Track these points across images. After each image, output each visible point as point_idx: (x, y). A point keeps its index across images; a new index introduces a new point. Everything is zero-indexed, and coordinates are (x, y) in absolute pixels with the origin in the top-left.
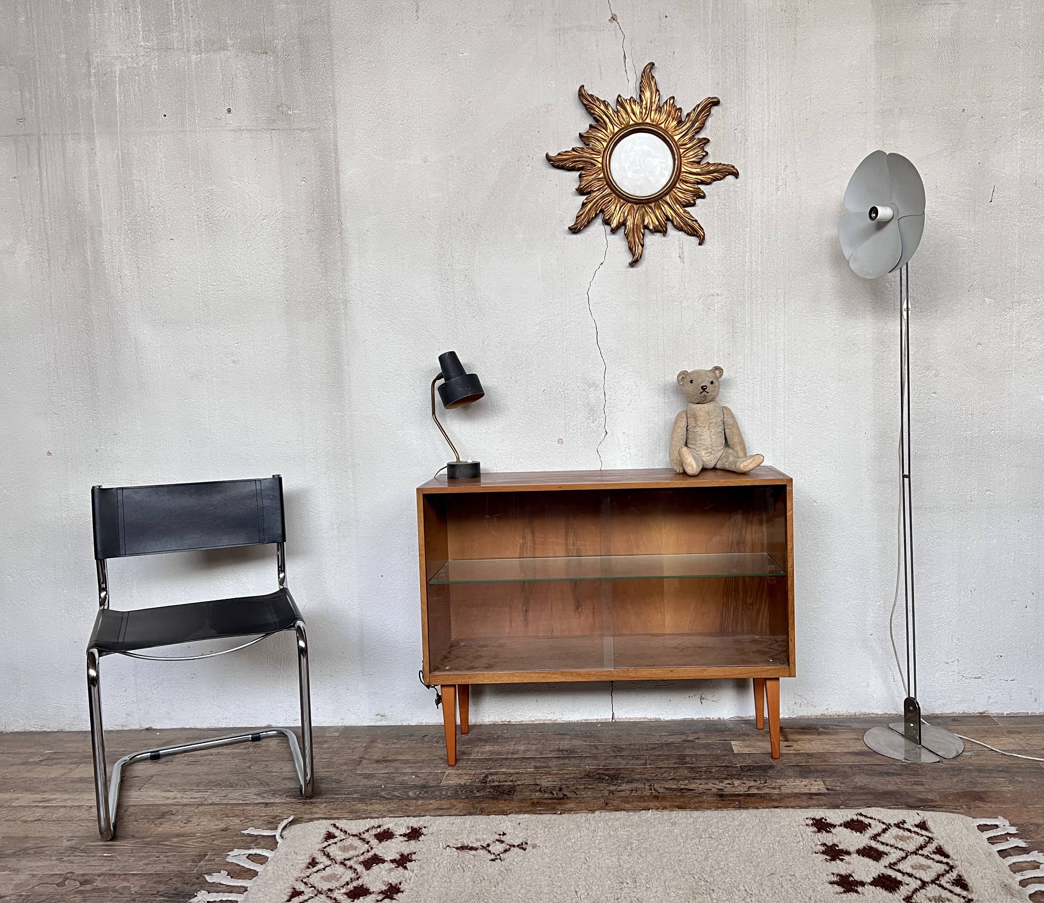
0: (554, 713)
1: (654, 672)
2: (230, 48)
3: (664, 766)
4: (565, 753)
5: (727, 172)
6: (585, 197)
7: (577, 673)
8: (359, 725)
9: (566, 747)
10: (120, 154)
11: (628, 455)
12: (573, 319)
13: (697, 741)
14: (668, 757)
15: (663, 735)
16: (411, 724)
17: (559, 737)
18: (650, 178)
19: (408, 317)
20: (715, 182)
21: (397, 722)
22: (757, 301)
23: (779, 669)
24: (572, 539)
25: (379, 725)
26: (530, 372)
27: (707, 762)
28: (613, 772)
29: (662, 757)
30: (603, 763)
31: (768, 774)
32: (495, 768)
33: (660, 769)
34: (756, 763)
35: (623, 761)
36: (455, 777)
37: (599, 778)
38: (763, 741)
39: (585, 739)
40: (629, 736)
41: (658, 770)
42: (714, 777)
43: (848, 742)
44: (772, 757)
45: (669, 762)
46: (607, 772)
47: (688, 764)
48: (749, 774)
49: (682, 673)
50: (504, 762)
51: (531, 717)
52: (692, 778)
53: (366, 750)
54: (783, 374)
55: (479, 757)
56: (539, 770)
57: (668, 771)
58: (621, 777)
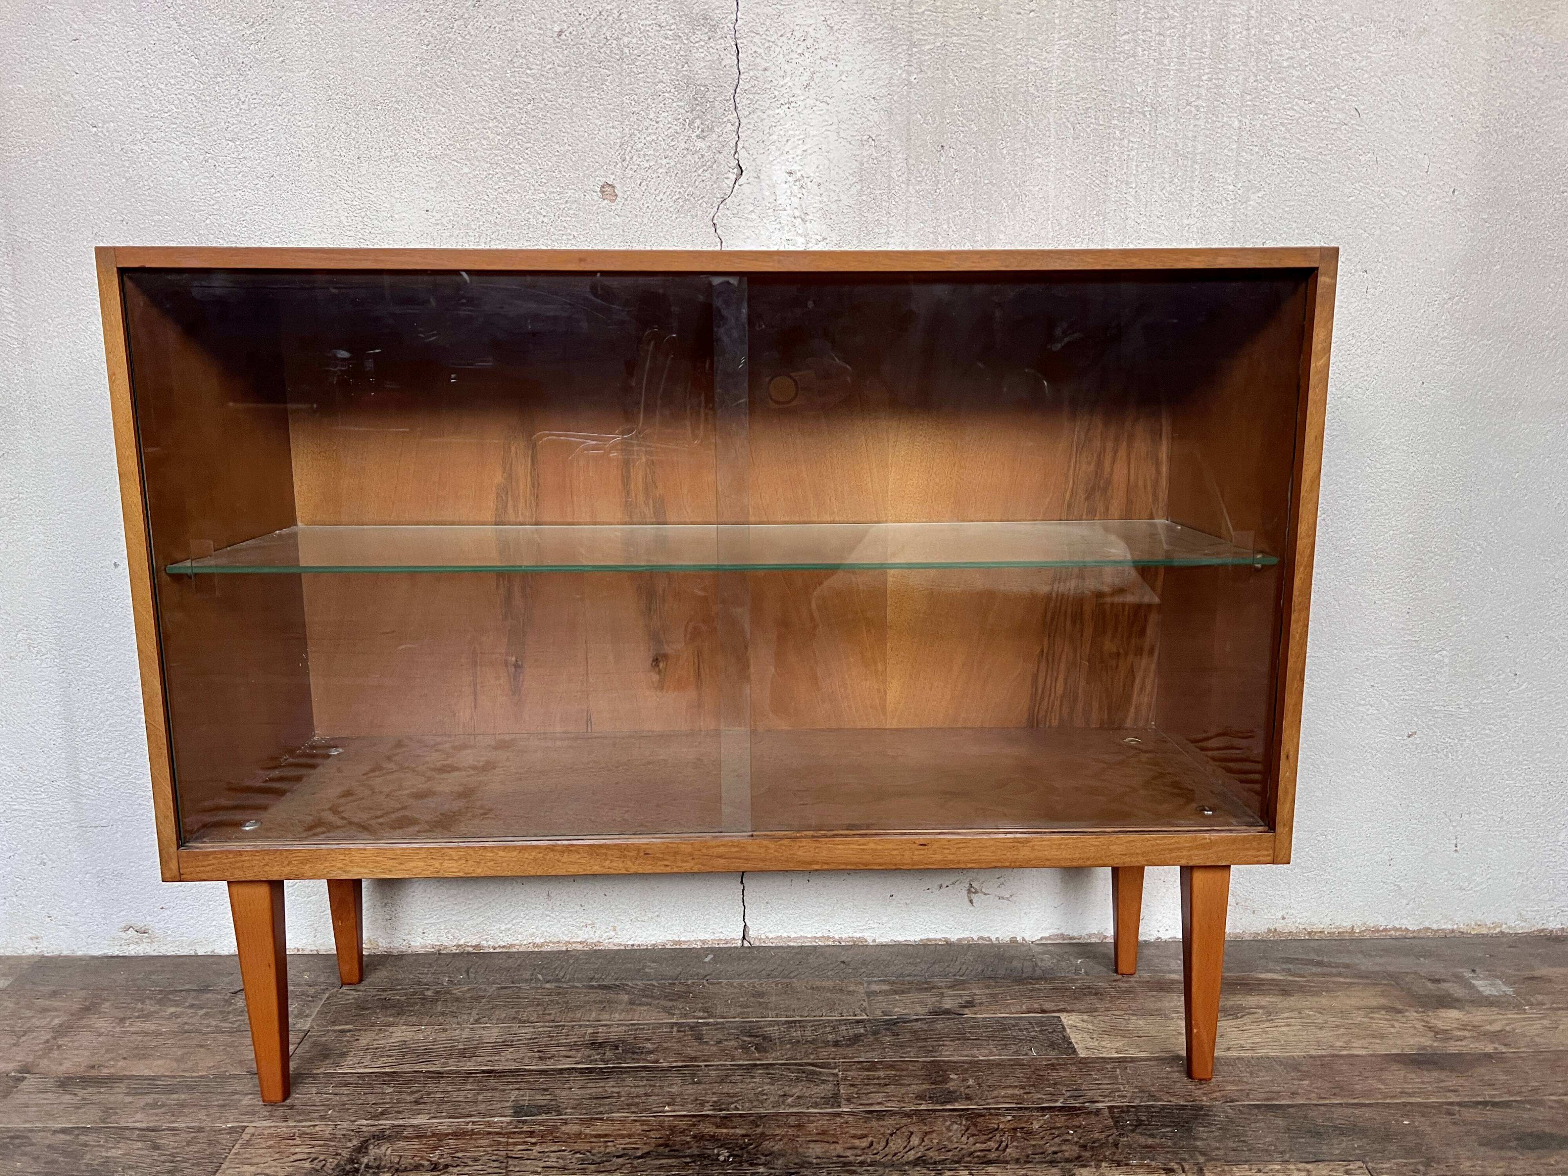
0: (593, 925)
3: (889, 1106)
4: (609, 1054)
8: (79, 953)
9: (616, 1033)
13: (968, 1013)
14: (898, 1073)
15: (875, 993)
17: (601, 995)
23: (1244, 840)
25: (133, 953)
27: (1010, 1091)
28: (743, 1132)
29: (881, 1074)
30: (714, 1093)
31: (1199, 1143)
32: (399, 1112)
33: (878, 1120)
34: (1152, 1097)
35: (772, 1087)
36: (269, 1147)
37: (699, 1156)
38: (1144, 1013)
39: (670, 1004)
40: (786, 993)
41: (874, 1123)
42: (1043, 1153)
43: (1372, 1018)
44: (1189, 1074)
45: (903, 1090)
46: (725, 1131)
47: (956, 1100)
48: (1142, 1140)
49: (953, 851)
50: (430, 1090)
51: (532, 935)
52: (978, 1157)
53: (54, 1038)
54: (1245, 8)
55: (366, 1067)
56: (524, 1122)
57: (903, 1130)
58: (766, 1153)
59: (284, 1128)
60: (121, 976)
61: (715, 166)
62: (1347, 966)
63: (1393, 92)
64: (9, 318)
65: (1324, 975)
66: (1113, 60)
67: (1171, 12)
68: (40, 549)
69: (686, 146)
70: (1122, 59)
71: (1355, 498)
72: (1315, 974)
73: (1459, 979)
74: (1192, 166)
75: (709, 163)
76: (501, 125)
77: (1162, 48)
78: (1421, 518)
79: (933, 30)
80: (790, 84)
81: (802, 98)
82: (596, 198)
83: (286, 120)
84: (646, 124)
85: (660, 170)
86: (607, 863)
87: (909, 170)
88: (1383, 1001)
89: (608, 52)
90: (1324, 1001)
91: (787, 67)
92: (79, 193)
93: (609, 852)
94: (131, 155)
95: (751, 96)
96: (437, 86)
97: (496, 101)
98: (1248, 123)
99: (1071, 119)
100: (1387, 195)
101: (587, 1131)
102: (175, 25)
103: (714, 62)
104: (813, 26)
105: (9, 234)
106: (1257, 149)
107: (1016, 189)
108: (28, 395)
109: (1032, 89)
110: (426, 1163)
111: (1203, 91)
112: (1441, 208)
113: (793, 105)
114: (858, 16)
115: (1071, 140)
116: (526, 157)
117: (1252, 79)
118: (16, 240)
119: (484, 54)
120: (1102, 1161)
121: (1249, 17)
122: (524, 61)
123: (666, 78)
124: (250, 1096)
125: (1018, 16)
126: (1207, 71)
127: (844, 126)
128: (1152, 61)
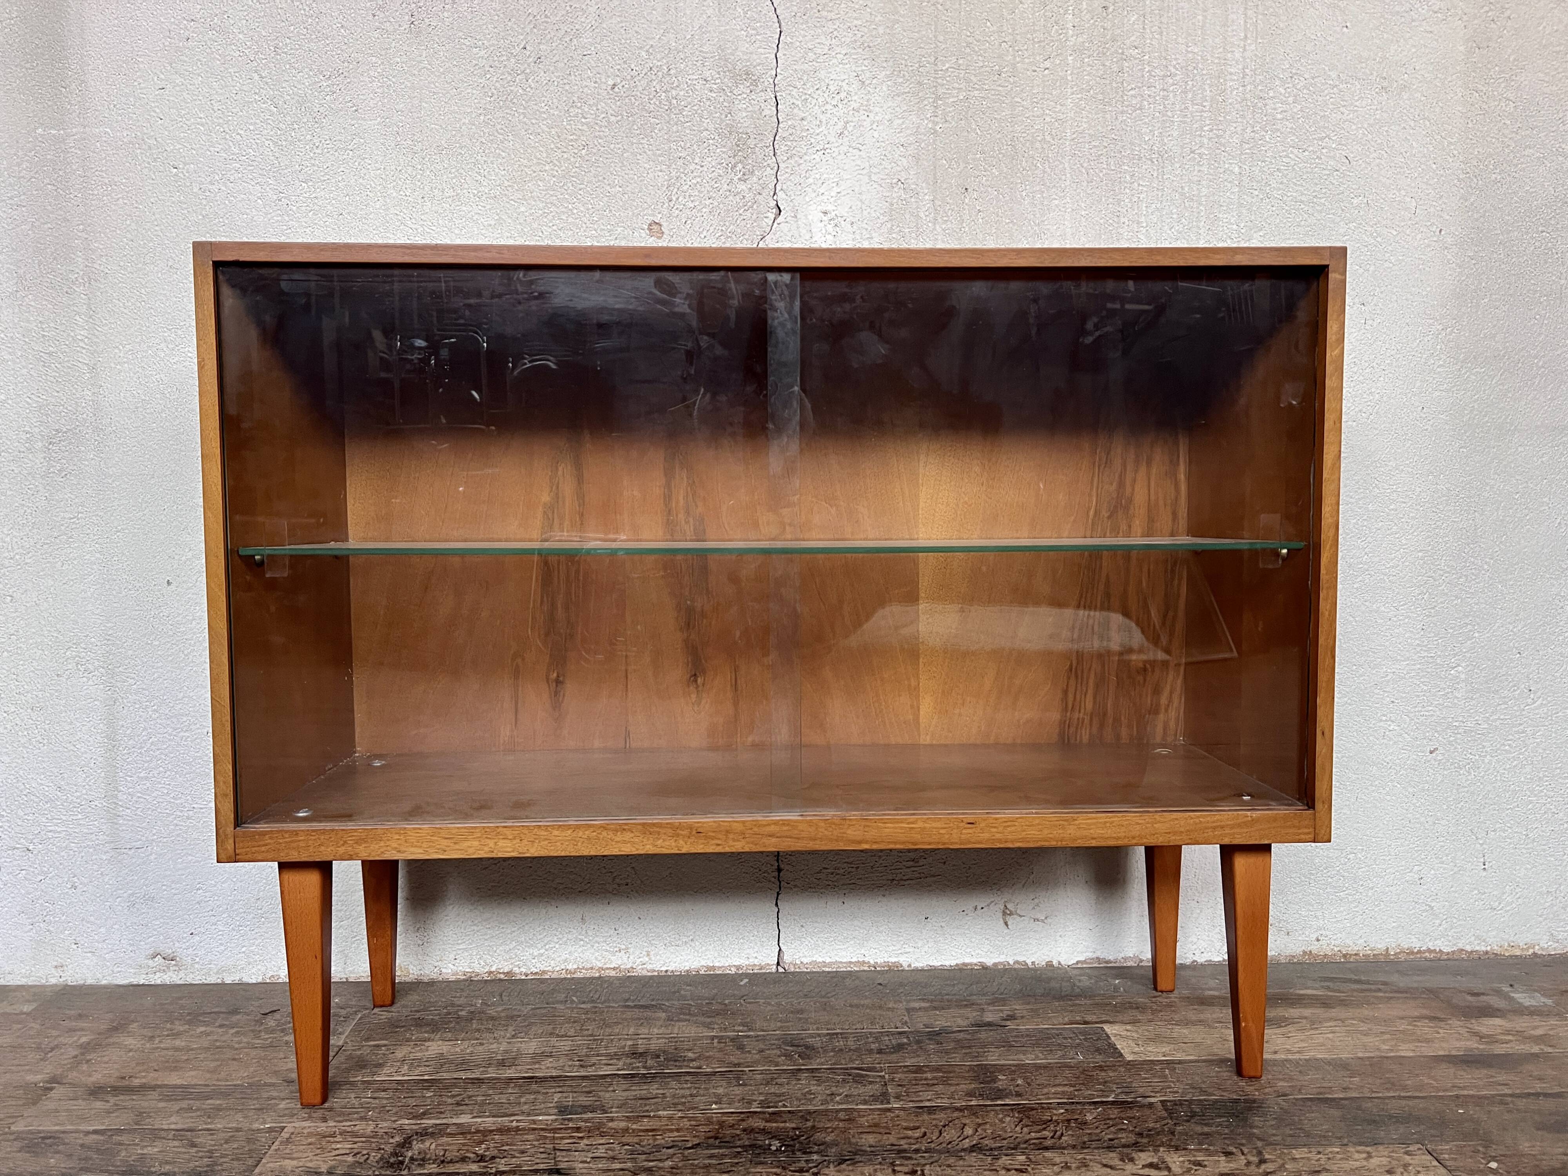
0: (627, 951)
1: (920, 824)
3: (939, 1102)
4: (650, 1062)
7: (690, 827)
8: (104, 982)
9: (655, 1045)
13: (1011, 1025)
14: (945, 1075)
15: (914, 1009)
16: (247, 979)
17: (637, 1013)
21: (205, 973)
24: (682, 491)
25: (159, 982)
27: (1060, 1089)
28: (794, 1125)
29: (929, 1075)
30: (760, 1094)
31: (1255, 1131)
32: (441, 1113)
33: (930, 1114)
34: (1203, 1092)
35: (819, 1088)
36: (310, 1144)
37: (750, 1146)
38: (1187, 1023)
39: (709, 1020)
40: (825, 1010)
41: (926, 1117)
42: (1098, 1140)
43: (1415, 1026)
44: (1239, 1072)
45: (953, 1089)
46: (774, 1125)
47: (1006, 1096)
48: (1199, 1129)
49: (1001, 829)
50: (470, 1093)
51: (565, 961)
52: (1033, 1144)
53: (83, 1054)
54: (1240, 67)
55: (403, 1075)
56: (570, 1120)
57: (956, 1122)
58: (818, 1143)
59: (322, 1127)
60: (149, 1000)
61: (755, 207)
62: (1385, 983)
63: (1379, 141)
64: (82, 344)
65: (1363, 991)
66: (1122, 113)
67: (1173, 70)
68: (95, 567)
69: (729, 188)
70: (1130, 112)
71: (1365, 517)
72: (1354, 990)
73: (1498, 992)
74: (1198, 208)
75: (750, 204)
76: (556, 168)
77: (1166, 102)
78: (1429, 537)
79: (956, 85)
80: (826, 132)
81: (836, 145)
82: (644, 235)
83: (356, 164)
84: (691, 168)
85: (704, 210)
86: (659, 842)
87: (936, 210)
88: (1425, 1012)
89: (657, 103)
90: (1366, 1012)
91: (823, 118)
92: (157, 228)
93: (662, 831)
94: (208, 194)
95: (789, 143)
96: (499, 133)
97: (552, 146)
98: (1247, 169)
99: (1085, 165)
100: (1379, 235)
101: (634, 1127)
102: (256, 77)
103: (755, 112)
104: (847, 81)
105: (87, 266)
106: (1256, 193)
107: (1036, 228)
108: (94, 418)
109: (1048, 138)
110: (472, 1156)
111: (1206, 141)
112: (1429, 246)
113: (828, 151)
114: (888, 73)
115: (1085, 184)
116: (579, 197)
117: (1249, 130)
118: (93, 272)
119: (543, 105)
120: (1160, 1146)
121: (1245, 75)
122: (580, 111)
123: (711, 127)
124: (288, 1101)
125: (1034, 74)
126: (1208, 122)
127: (875, 170)
128: (1158, 114)
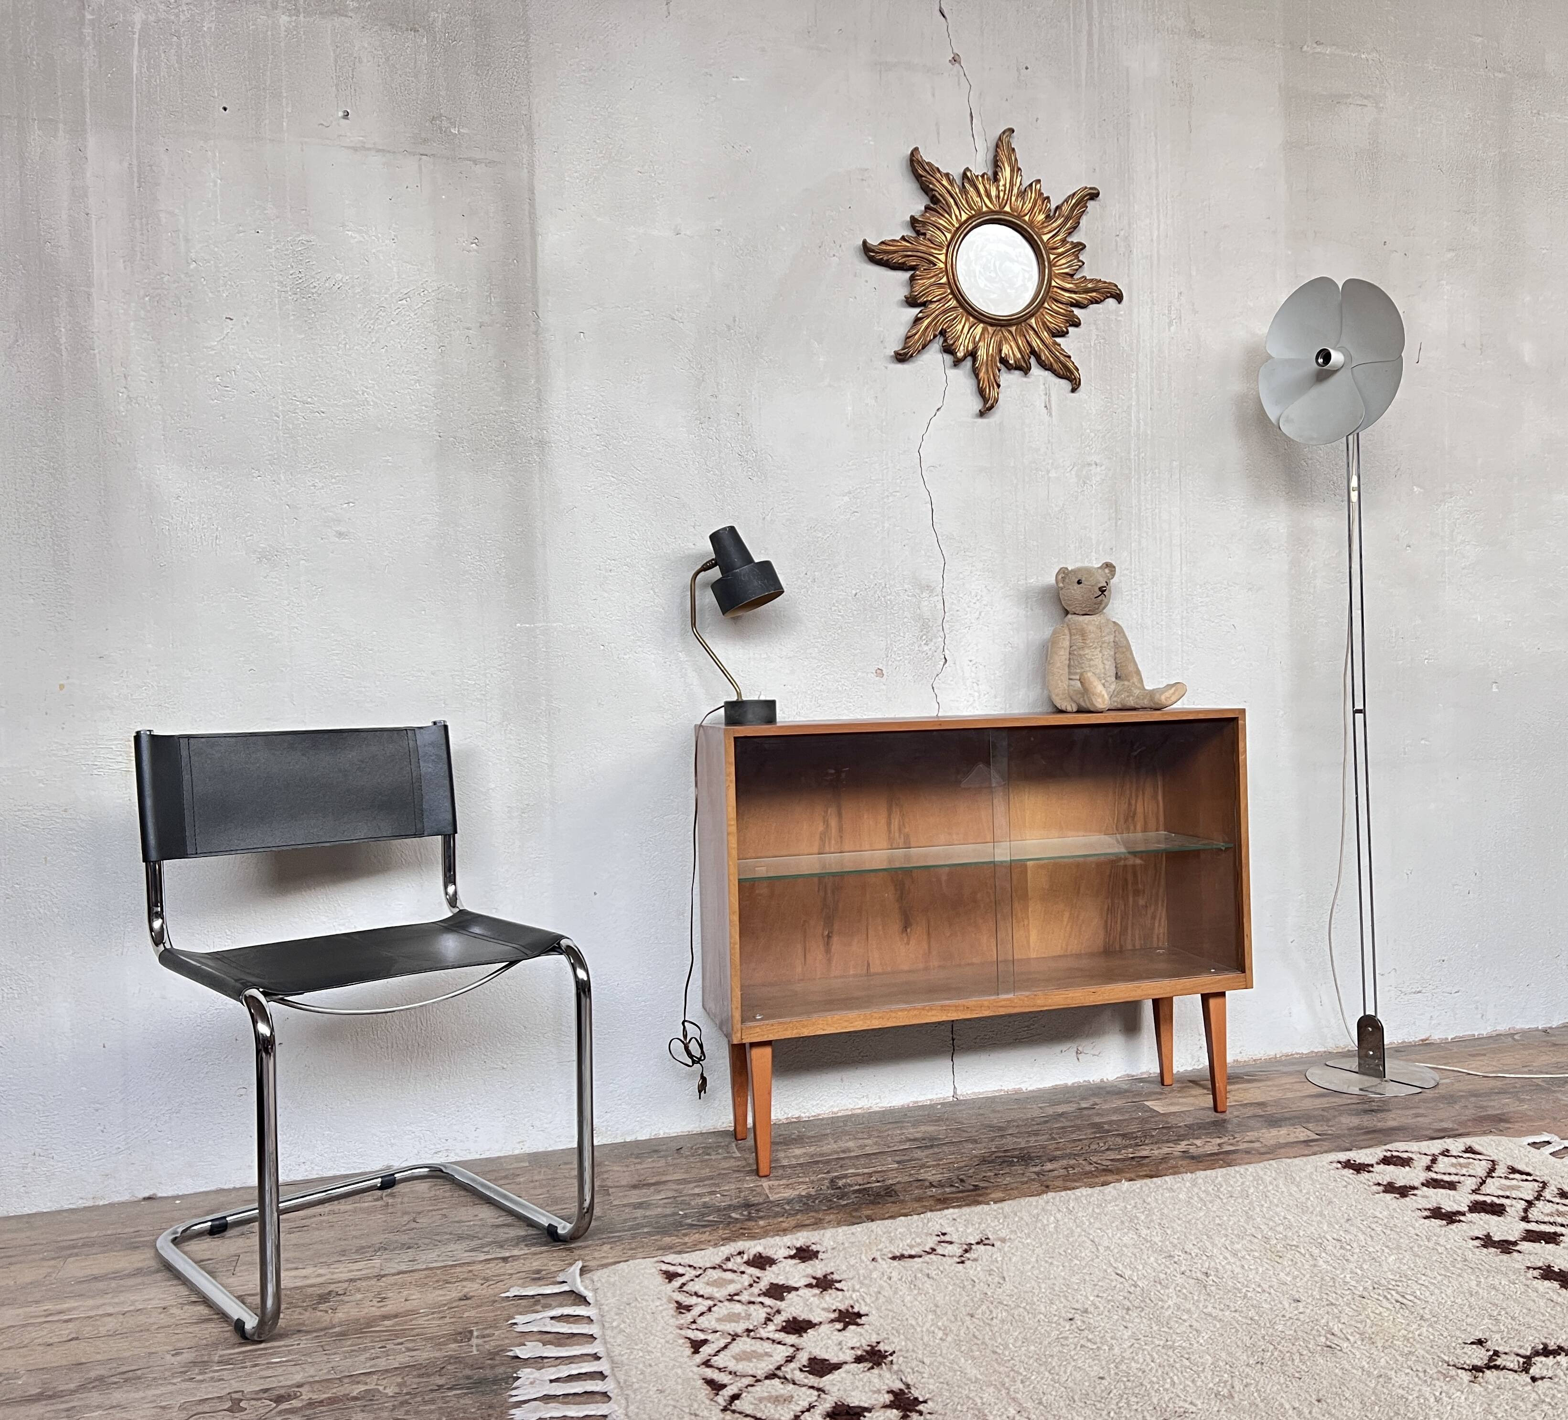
0: (867, 1096)
2: (350, 14)
3: (1080, 1137)
4: (922, 1141)
5: (1109, 292)
6: (917, 310)
7: (963, 1005)
8: (550, 1149)
9: (918, 1135)
10: (135, 162)
11: (976, 694)
12: (898, 489)
14: (1077, 1128)
15: (1042, 1106)
16: (639, 1138)
17: (892, 1125)
18: (1009, 291)
19: (645, 474)
20: (1091, 306)
21: (616, 1137)
22: (1146, 475)
23: (1232, 977)
24: (897, 820)
26: (835, 566)
27: (1134, 1126)
28: (1018, 1152)
29: (1069, 1129)
30: (992, 1144)
32: (836, 1170)
33: (1079, 1141)
34: (1203, 1119)
35: (1019, 1139)
36: (784, 1188)
38: (1185, 1096)
39: (936, 1123)
40: (995, 1112)
44: (1219, 1111)
45: (1083, 1132)
46: (1008, 1153)
47: (1111, 1131)
49: (1108, 994)
50: (842, 1162)
51: (832, 1106)
52: (1134, 1145)
55: (797, 1161)
56: (905, 1164)
58: (1035, 1157)
59: (781, 1182)
61: (933, 659)
69: (919, 649)
75: (930, 657)
76: (824, 640)
80: (969, 617)
81: (976, 624)
82: (873, 676)
84: (898, 638)
85: (906, 661)
86: (949, 1014)
87: (1028, 658)
89: (879, 603)
91: (967, 609)
92: (591, 681)
93: (950, 1008)
94: (622, 660)
95: (951, 624)
97: (822, 628)
100: (1251, 665)
101: (940, 1162)
103: (931, 607)
104: (979, 590)
105: (548, 705)
108: (551, 796)
110: (871, 1181)
112: (1275, 670)
113: (971, 627)
116: (837, 656)
117: (1185, 612)
118: (551, 708)
119: (817, 605)
121: (1182, 583)
124: (748, 1177)
